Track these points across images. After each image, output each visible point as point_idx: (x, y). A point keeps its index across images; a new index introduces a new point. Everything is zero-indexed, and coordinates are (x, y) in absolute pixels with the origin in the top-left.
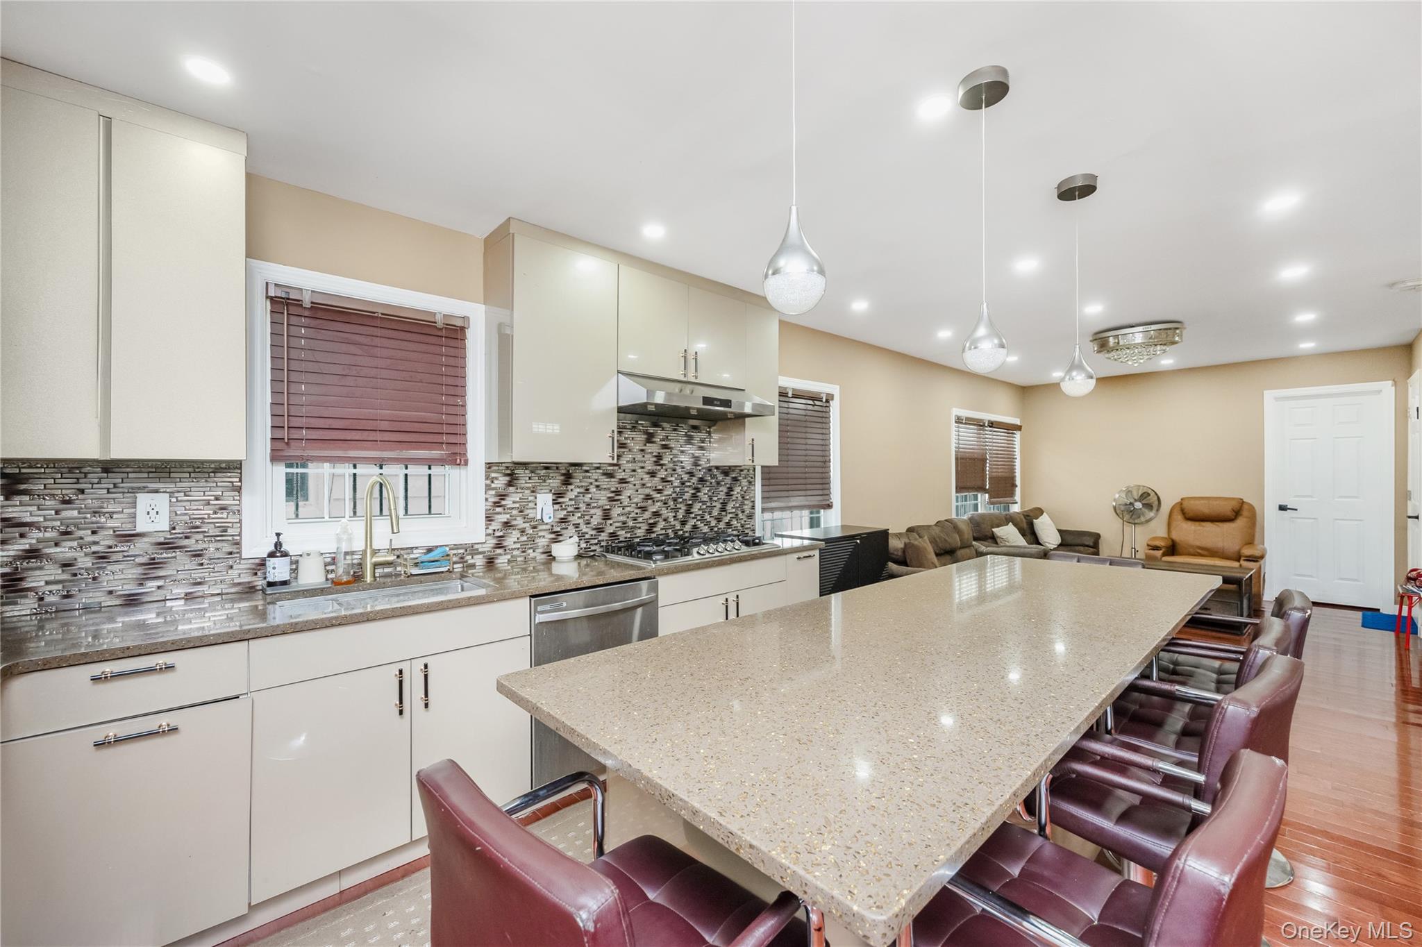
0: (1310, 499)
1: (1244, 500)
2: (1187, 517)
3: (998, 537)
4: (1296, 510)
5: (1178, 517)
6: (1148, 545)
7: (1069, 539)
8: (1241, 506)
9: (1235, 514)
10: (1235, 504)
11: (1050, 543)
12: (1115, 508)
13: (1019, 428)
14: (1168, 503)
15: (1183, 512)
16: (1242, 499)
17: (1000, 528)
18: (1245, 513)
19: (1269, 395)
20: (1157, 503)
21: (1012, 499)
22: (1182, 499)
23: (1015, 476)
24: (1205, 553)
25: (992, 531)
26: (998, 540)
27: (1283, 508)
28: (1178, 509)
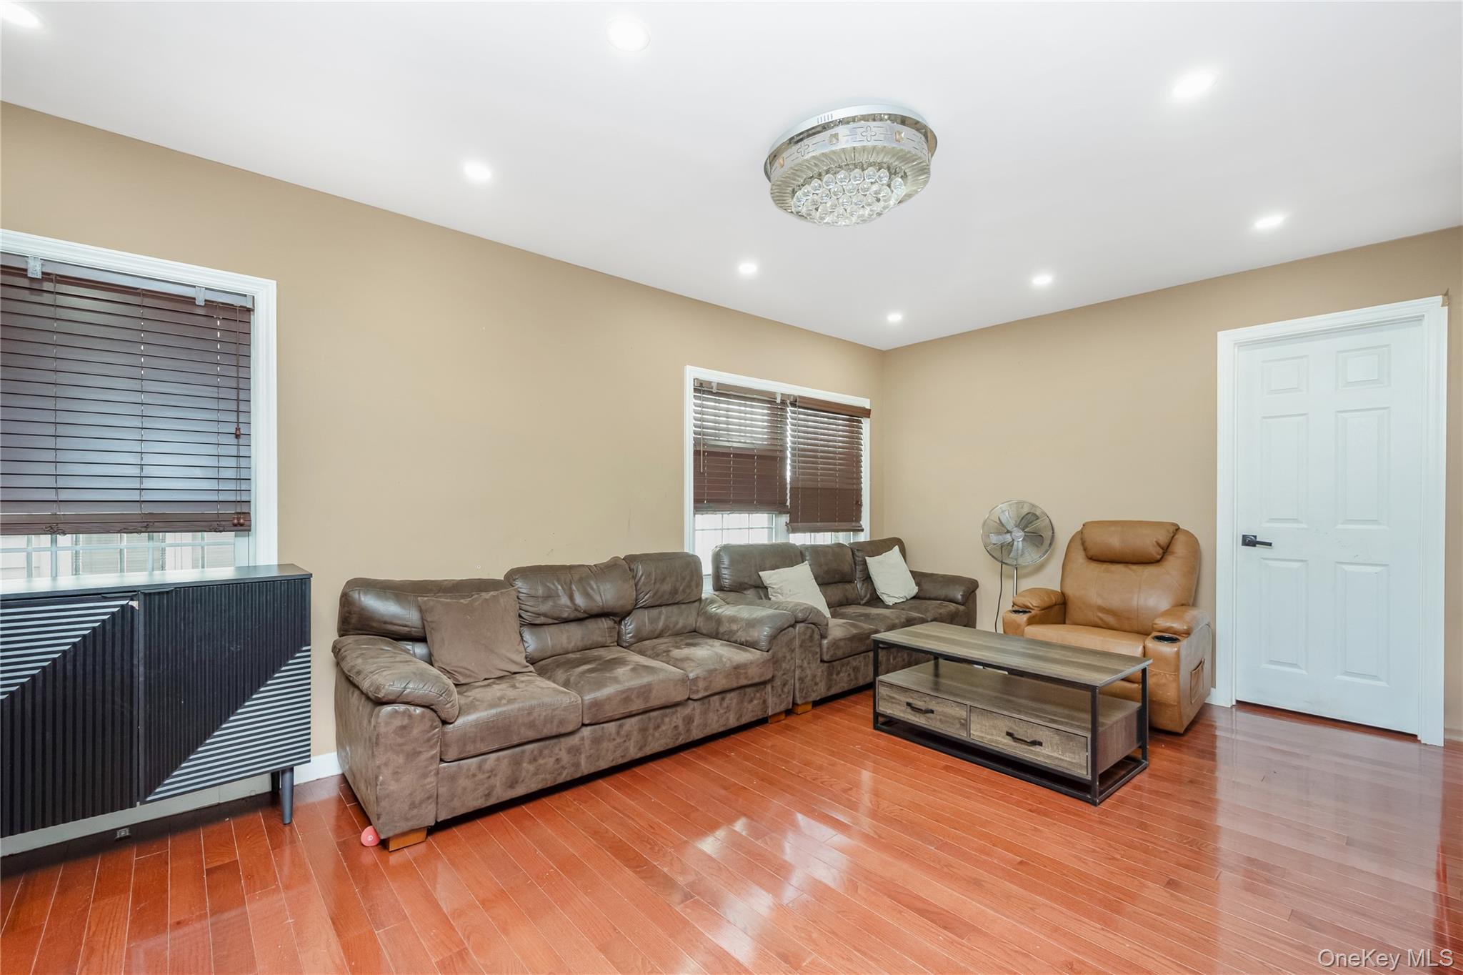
0: (1295, 525)
1: (1181, 527)
2: (1091, 553)
3: (768, 586)
4: (1270, 544)
5: (1079, 557)
6: (1014, 603)
7: (931, 589)
8: (1173, 537)
9: (1161, 551)
10: (1163, 538)
11: (889, 596)
13: (866, 413)
14: (1065, 531)
15: (1085, 546)
16: (1177, 525)
17: (776, 570)
18: (1179, 548)
19: (1227, 340)
20: (1048, 532)
21: (857, 524)
22: (1084, 525)
23: (860, 489)
25: (759, 576)
27: (1249, 542)
28: (1078, 542)
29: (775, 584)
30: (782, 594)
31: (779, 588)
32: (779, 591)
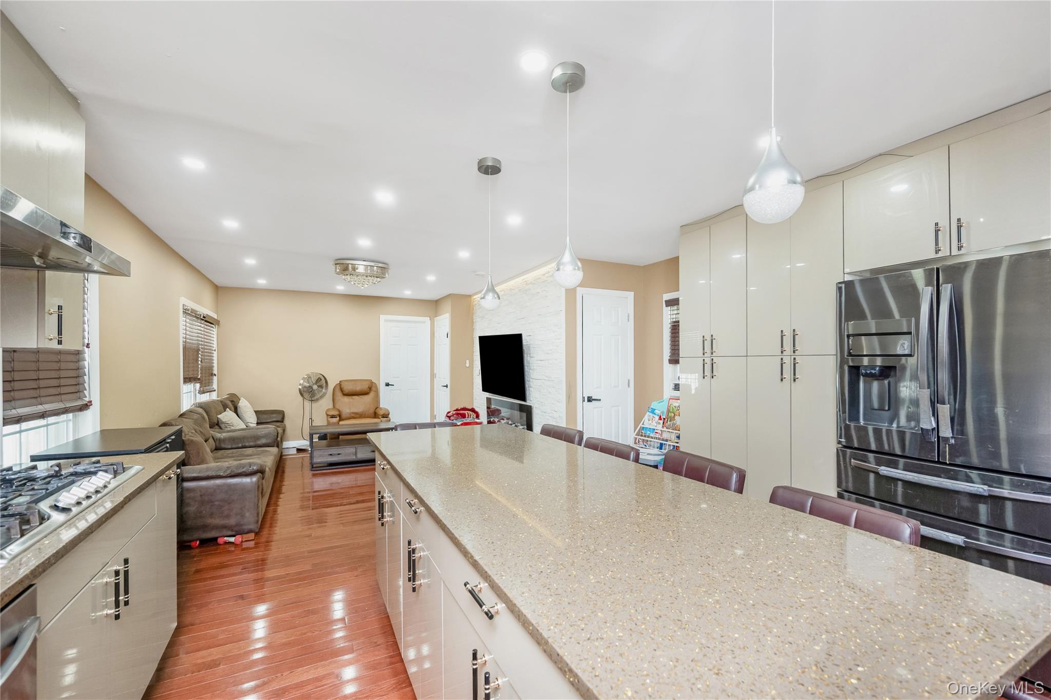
0: (398, 378)
2: (344, 393)
3: (223, 423)
4: (393, 385)
5: (339, 394)
6: (327, 415)
7: (264, 418)
8: (372, 385)
9: (368, 390)
10: (369, 385)
11: (251, 423)
12: (300, 390)
13: (218, 323)
14: (332, 384)
15: (342, 390)
16: (372, 380)
17: (224, 414)
18: (373, 388)
19: (382, 319)
20: (325, 384)
21: (213, 388)
22: (340, 382)
23: (213, 367)
24: (357, 416)
25: (218, 418)
26: (223, 426)
27: (387, 385)
28: (338, 387)
29: (228, 421)
30: (233, 426)
31: (231, 423)
32: (231, 424)
